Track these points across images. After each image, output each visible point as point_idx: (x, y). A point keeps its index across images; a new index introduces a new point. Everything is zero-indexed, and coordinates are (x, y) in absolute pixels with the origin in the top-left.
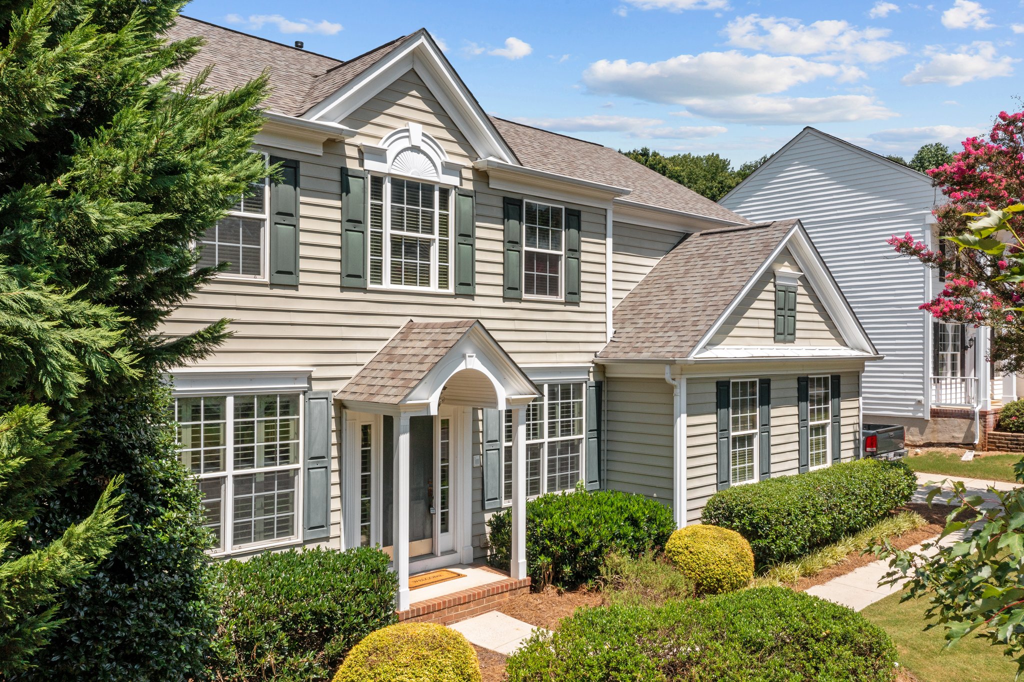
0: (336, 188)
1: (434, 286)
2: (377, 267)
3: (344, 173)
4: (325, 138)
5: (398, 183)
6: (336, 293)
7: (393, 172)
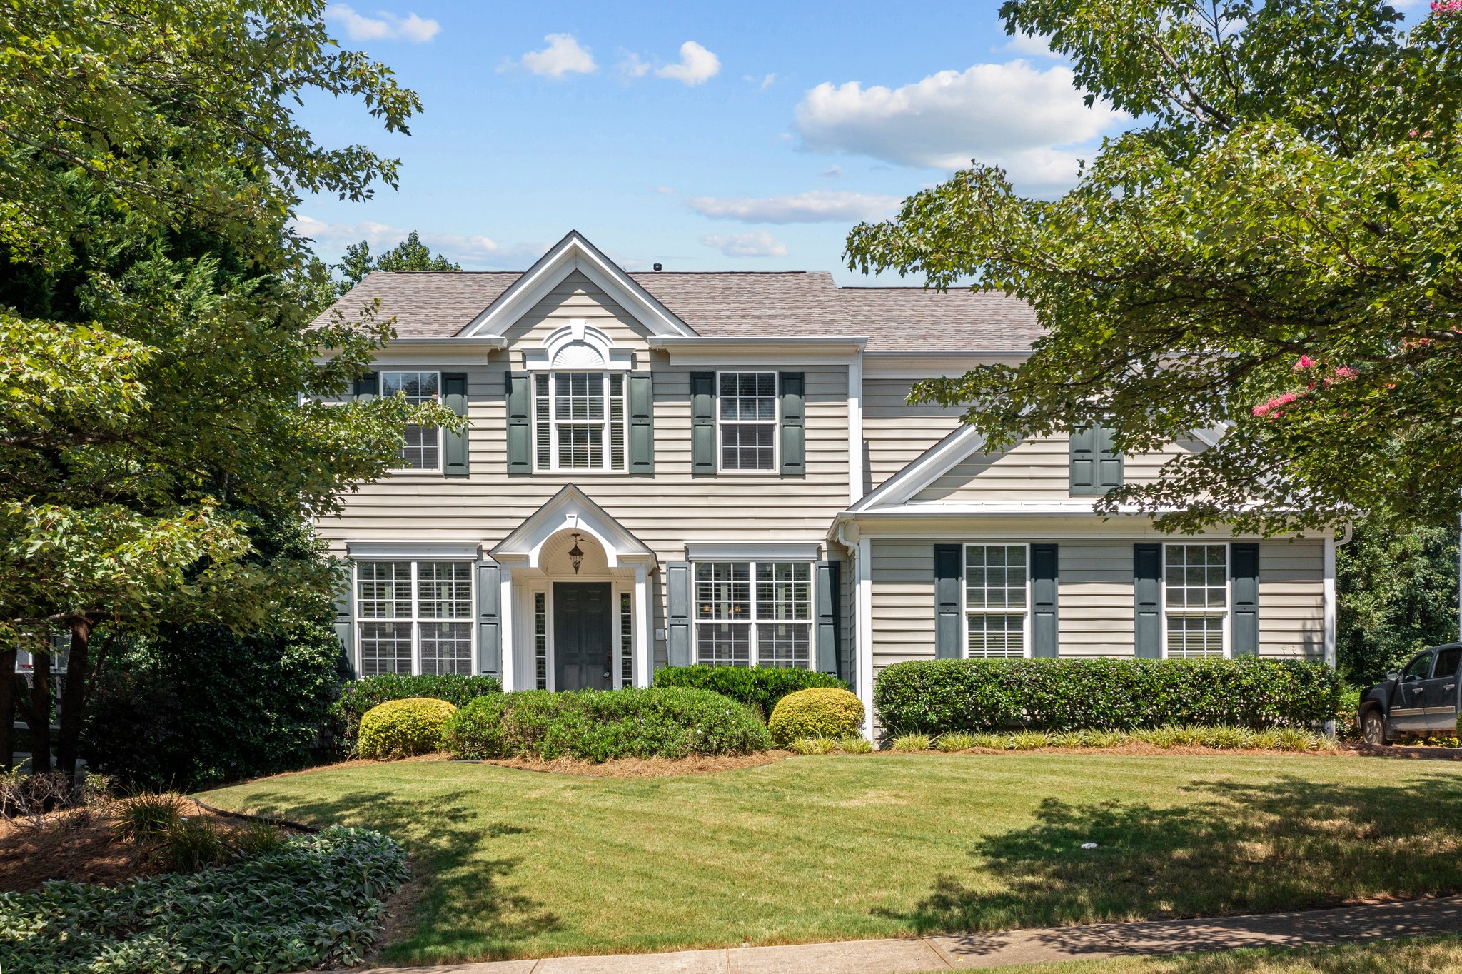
0: (502, 390)
1: (607, 467)
2: (544, 456)
3: (509, 376)
4: (488, 350)
5: (562, 377)
6: (504, 479)
7: (554, 367)
